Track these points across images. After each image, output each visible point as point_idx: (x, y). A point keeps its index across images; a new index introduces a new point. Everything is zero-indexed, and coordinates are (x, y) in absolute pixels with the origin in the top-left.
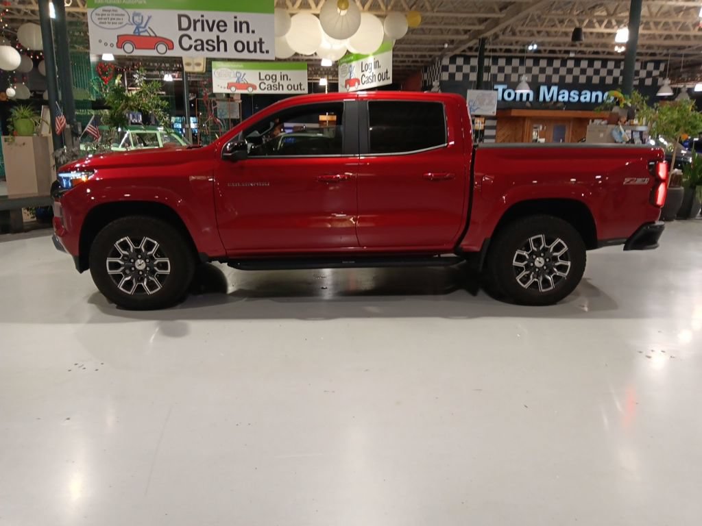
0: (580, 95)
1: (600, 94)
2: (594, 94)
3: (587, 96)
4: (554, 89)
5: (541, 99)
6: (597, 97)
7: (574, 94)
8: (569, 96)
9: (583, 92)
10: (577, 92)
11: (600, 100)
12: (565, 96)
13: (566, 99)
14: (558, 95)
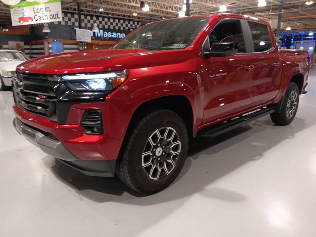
0: (112, 34)
1: (119, 34)
2: (118, 34)
3: (115, 35)
4: (101, 31)
5: (96, 36)
6: (119, 35)
7: (110, 34)
8: (108, 35)
9: (113, 33)
10: (111, 33)
11: (120, 37)
12: (106, 34)
13: (107, 36)
14: (103, 34)
